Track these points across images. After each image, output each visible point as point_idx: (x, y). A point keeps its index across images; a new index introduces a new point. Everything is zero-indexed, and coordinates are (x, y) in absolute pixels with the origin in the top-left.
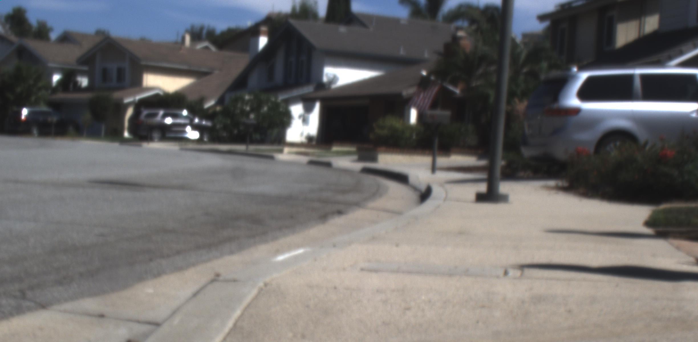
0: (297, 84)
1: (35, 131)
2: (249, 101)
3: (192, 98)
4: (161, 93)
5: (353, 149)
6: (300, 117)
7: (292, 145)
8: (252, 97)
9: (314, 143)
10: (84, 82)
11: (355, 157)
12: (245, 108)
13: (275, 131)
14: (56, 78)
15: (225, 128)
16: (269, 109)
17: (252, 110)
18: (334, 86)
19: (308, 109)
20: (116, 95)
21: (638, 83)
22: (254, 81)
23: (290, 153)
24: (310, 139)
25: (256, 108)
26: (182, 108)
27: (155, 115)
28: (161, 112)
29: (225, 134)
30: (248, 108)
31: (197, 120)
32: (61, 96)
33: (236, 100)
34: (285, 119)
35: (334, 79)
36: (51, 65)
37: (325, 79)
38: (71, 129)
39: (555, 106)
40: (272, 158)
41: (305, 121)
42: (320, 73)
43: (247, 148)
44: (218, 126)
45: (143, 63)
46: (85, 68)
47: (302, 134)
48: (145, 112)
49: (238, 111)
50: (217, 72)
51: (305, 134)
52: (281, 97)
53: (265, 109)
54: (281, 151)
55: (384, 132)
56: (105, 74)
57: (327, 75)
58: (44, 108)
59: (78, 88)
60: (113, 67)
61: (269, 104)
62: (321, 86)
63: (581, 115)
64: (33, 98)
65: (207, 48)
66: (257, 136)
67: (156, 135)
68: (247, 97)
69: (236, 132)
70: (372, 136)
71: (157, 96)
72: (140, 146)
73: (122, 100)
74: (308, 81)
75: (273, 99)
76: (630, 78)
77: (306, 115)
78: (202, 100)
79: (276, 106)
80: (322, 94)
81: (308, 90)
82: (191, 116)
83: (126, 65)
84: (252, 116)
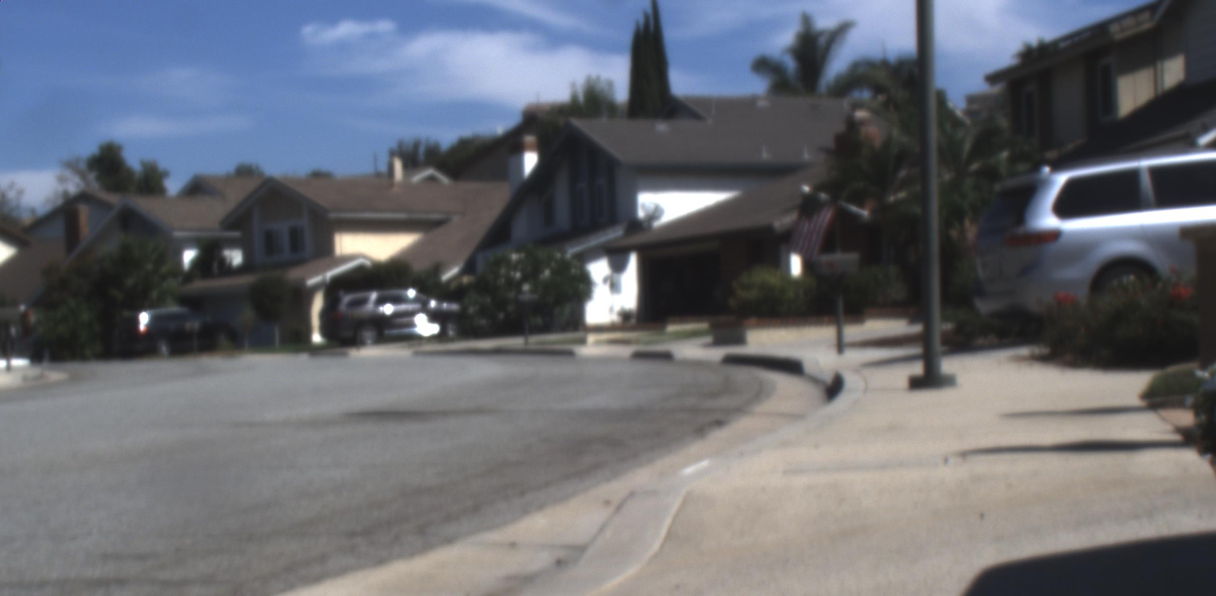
0: (595, 227)
1: (164, 349)
2: (519, 261)
3: (419, 266)
4: (368, 263)
5: (703, 326)
6: (605, 280)
7: (599, 329)
8: (523, 255)
9: (633, 321)
10: (236, 257)
11: (709, 339)
12: (512, 273)
13: (567, 309)
14: (189, 256)
15: (483, 311)
16: (554, 273)
17: (525, 279)
18: (657, 224)
19: (618, 266)
20: (294, 274)
21: (1146, 182)
22: (521, 228)
23: (598, 343)
24: (626, 316)
25: (532, 274)
26: (406, 287)
27: (364, 301)
28: (374, 296)
29: (483, 322)
30: (518, 275)
31: (433, 304)
32: (199, 285)
33: (497, 263)
34: (581, 286)
35: (655, 214)
36: (178, 234)
37: (641, 214)
38: (223, 340)
39: (1021, 230)
40: (570, 354)
41: (614, 287)
42: (632, 204)
43: (526, 343)
44: (471, 310)
45: (333, 215)
46: (236, 234)
47: (611, 310)
48: (347, 299)
49: (502, 281)
50: (456, 219)
51: (617, 308)
52: (571, 251)
53: (547, 273)
54: (582, 342)
55: (753, 294)
56: (270, 240)
57: (644, 207)
58: (173, 309)
59: (227, 270)
60: (282, 227)
61: (553, 264)
62: (636, 226)
63: (1062, 240)
64: (155, 294)
65: (431, 179)
66: (539, 321)
67: (368, 334)
68: (514, 257)
69: (501, 316)
70: (732, 303)
71: (361, 269)
72: (344, 355)
73: (303, 281)
74: (612, 221)
75: (558, 255)
76: (1133, 176)
77: (616, 276)
78: (437, 269)
79: (564, 266)
80: (639, 239)
81: (614, 234)
82: (424, 297)
83: (304, 222)
84: (526, 287)
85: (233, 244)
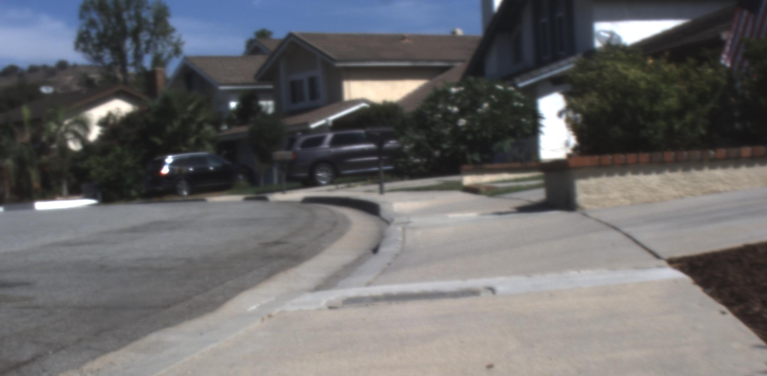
2: (458, 95)
4: (369, 106)
6: (560, 114)
10: (269, 106)
12: (450, 108)
13: (507, 144)
15: (418, 150)
16: (493, 106)
17: (462, 113)
22: (492, 66)
25: (469, 108)
30: (455, 109)
36: (222, 88)
37: (598, 44)
42: (590, 34)
45: (338, 64)
46: (269, 86)
53: (486, 105)
56: (295, 90)
57: (600, 35)
59: (262, 117)
62: (591, 55)
67: (323, 174)
69: (437, 153)
74: (572, 52)
75: (500, 87)
79: (507, 97)
83: (318, 73)
84: (462, 122)
85: (267, 95)
